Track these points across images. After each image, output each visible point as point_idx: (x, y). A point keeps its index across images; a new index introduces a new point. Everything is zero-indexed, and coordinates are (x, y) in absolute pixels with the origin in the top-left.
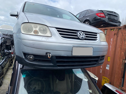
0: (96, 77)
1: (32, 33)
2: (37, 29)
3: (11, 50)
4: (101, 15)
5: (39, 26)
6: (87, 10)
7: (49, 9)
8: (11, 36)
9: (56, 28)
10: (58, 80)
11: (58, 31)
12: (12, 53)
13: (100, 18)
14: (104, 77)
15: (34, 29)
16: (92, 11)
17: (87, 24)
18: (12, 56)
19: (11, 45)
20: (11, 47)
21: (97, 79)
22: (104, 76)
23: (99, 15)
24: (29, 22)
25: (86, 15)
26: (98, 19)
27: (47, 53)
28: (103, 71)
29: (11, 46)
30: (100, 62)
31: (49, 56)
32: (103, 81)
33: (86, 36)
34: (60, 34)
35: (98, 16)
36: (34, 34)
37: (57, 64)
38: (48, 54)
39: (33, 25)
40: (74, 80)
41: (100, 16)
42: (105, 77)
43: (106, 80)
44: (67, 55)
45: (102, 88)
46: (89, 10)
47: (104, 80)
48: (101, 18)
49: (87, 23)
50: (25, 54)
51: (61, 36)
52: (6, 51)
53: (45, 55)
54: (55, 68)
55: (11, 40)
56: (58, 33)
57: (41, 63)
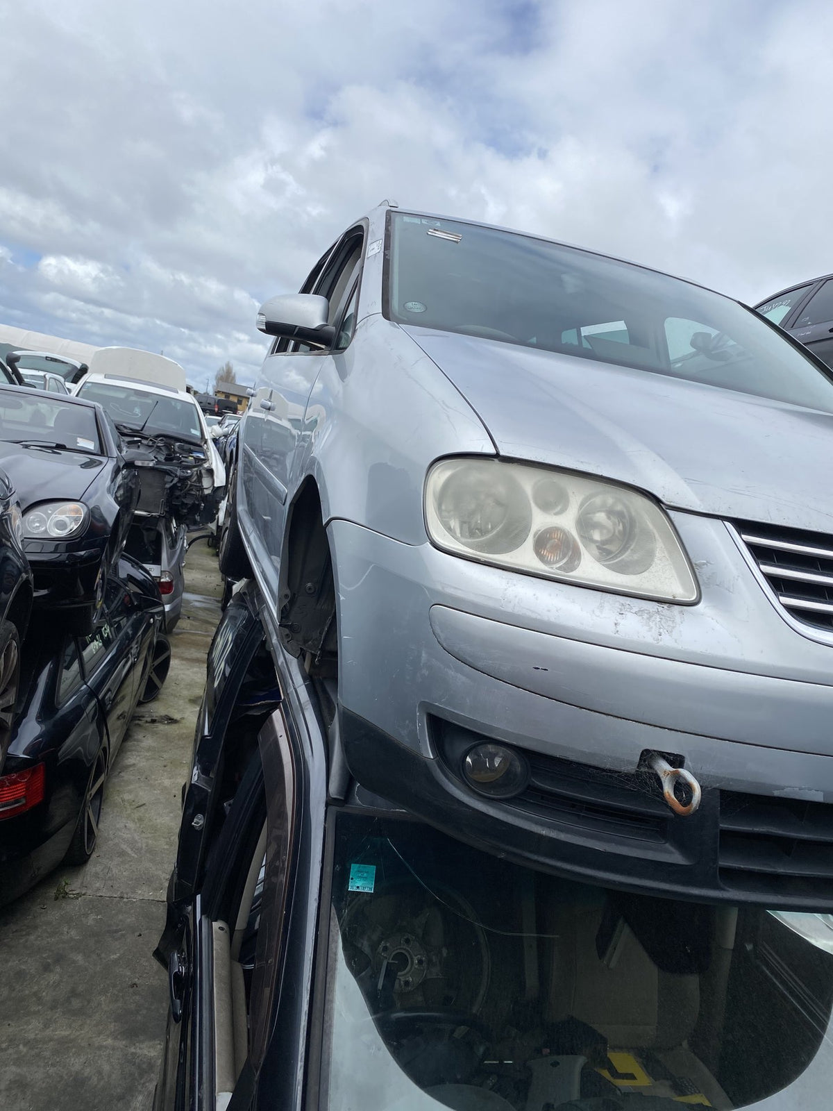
1: (525, 556)
2: (567, 521)
3: (157, 561)
5: (577, 493)
8: (168, 446)
9: (743, 526)
11: (760, 554)
12: (166, 588)
15: (540, 521)
18: (168, 608)
19: (159, 518)
20: (159, 536)
24: (497, 456)
27: (648, 756)
29: (161, 528)
31: (669, 790)
34: (779, 585)
36: (535, 564)
37: (723, 863)
38: (666, 767)
39: (528, 482)
51: (789, 608)
52: (126, 569)
53: (632, 769)
54: (696, 891)
55: (168, 478)
56: (758, 570)
57: (581, 828)
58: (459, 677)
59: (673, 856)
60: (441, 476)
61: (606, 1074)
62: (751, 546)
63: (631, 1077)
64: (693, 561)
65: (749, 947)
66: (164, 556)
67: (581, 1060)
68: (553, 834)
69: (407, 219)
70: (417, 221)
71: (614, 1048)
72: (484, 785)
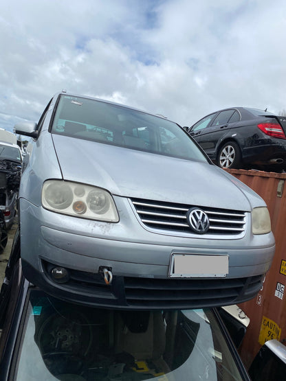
0: (243, 315)
1: (70, 210)
2: (84, 199)
3: (4, 204)
4: (274, 130)
5: (88, 191)
6: (234, 110)
7: (121, 118)
8: (8, 164)
9: (133, 199)
10: (127, 330)
11: (137, 207)
12: (7, 214)
13: (268, 137)
14: (268, 320)
15: (76, 199)
16: (246, 114)
17: (231, 150)
18: (7, 221)
19: (5, 189)
20: (5, 195)
21: (246, 322)
22: (267, 317)
23: (267, 129)
24: (63, 180)
25: (230, 125)
26: (263, 141)
27: (102, 268)
28: (264, 301)
29: (6, 193)
30: (246, 293)
31: (106, 278)
32: (264, 331)
33: (210, 222)
34: (142, 216)
35: (264, 131)
36: (73, 213)
37: (127, 298)
38: (106, 270)
39: (73, 187)
40: (176, 324)
41: (269, 133)
42: (271, 321)
43: (271, 330)
44: (155, 276)
45: (259, 354)
46: (241, 109)
47: (268, 329)
48: (274, 140)
49: (229, 147)
50: (46, 264)
51: (144, 223)
53: (97, 272)
54: (120, 307)
55: (7, 175)
56: (136, 212)
57: (86, 290)
58: (48, 247)
59: (112, 297)
60: (47, 185)
61: (134, 369)
62: (135, 205)
63: (143, 369)
64: (119, 210)
65: (181, 324)
66: (7, 202)
67: (123, 365)
68: (77, 293)
69: (66, 97)
70: (69, 98)
71: (138, 360)
72: (58, 279)
